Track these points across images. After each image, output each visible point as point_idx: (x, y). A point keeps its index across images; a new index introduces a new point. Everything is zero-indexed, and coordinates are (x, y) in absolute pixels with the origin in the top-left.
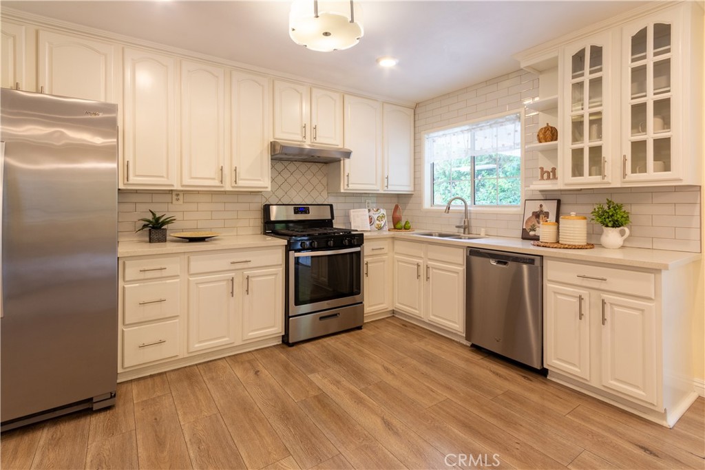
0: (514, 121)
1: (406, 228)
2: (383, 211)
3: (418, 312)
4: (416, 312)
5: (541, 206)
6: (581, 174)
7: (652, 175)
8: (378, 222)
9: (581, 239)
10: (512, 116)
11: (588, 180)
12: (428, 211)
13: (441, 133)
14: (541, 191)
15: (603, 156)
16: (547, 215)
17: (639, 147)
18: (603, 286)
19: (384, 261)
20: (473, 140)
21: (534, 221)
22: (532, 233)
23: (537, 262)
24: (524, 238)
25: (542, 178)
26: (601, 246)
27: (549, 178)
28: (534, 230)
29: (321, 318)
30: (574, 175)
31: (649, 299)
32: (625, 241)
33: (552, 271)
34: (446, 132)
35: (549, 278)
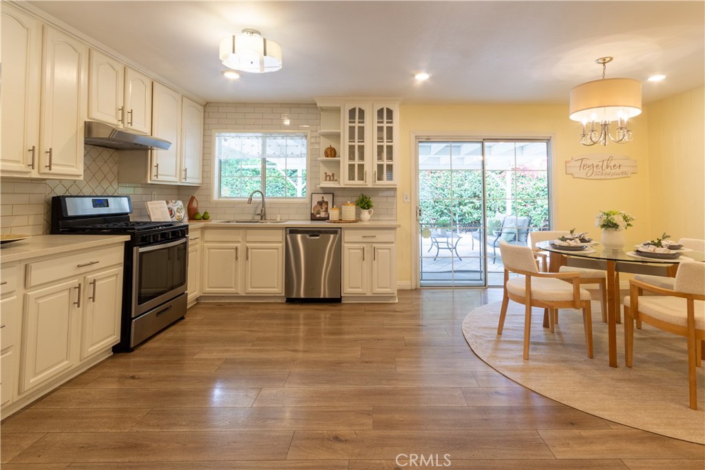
0: (302, 137)
1: (205, 218)
2: (180, 203)
3: (234, 290)
4: (233, 290)
5: (323, 197)
6: (353, 179)
7: (385, 183)
8: (178, 214)
9: (353, 217)
10: (301, 134)
11: (357, 183)
12: (217, 203)
13: (233, 134)
14: (321, 188)
15: (365, 170)
16: (327, 203)
17: (380, 167)
18: (374, 240)
19: (196, 251)
20: (264, 146)
21: (319, 208)
22: (318, 216)
23: (339, 232)
24: (312, 220)
25: (326, 180)
26: (361, 220)
27: (330, 180)
28: (319, 214)
29: (159, 313)
30: (349, 180)
31: (392, 243)
32: (371, 217)
33: (348, 236)
34: (240, 134)
35: (346, 241)
